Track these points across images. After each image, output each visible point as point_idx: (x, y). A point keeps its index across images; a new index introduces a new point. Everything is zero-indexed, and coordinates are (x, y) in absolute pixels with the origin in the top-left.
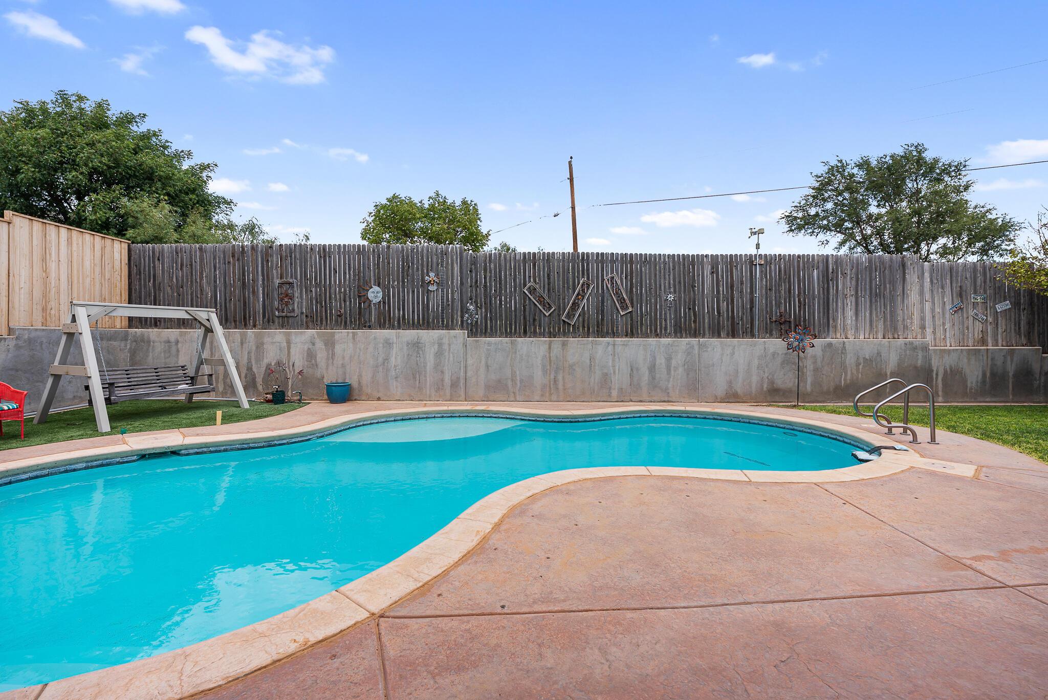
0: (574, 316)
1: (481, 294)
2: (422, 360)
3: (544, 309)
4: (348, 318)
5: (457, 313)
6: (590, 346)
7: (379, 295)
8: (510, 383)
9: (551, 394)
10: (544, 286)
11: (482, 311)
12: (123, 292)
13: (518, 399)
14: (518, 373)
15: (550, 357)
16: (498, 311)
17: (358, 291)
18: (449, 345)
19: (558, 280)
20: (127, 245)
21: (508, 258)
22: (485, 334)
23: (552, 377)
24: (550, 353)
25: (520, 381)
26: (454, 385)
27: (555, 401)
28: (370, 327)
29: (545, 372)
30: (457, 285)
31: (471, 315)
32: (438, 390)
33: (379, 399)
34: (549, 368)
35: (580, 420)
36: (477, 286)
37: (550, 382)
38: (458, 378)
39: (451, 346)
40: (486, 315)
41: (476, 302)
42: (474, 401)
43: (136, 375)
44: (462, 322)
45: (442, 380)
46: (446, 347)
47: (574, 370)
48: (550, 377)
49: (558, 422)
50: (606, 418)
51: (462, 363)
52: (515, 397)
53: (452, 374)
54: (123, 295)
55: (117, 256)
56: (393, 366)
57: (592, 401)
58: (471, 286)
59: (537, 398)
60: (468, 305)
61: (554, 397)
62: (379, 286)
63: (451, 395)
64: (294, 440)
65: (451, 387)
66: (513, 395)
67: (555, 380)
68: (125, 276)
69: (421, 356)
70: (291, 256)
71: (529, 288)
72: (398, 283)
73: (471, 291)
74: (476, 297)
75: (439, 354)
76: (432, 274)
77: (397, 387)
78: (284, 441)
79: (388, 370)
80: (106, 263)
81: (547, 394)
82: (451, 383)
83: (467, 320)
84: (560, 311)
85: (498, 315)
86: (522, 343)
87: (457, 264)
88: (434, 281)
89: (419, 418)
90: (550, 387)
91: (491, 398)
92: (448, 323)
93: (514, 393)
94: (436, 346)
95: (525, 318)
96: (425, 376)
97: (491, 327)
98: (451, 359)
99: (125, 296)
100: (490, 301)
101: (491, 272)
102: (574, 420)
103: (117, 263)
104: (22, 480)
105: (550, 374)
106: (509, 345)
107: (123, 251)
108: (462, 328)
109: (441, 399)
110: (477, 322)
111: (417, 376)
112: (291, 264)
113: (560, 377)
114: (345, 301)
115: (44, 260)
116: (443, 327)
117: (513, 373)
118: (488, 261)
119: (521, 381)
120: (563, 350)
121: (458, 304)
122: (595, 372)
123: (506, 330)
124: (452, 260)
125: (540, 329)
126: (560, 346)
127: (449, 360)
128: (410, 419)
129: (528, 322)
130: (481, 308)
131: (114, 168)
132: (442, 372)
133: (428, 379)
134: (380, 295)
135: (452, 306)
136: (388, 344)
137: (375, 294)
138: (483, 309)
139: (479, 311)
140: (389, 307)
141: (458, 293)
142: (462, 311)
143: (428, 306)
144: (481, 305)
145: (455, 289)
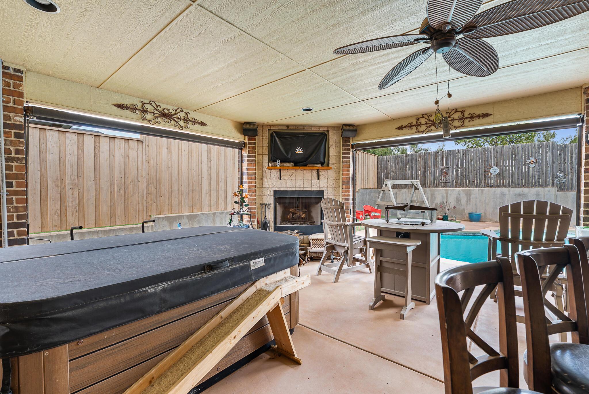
1: (568, 167)
4: (478, 183)
5: (549, 178)
17: (484, 169)
18: (544, 195)
20: (377, 157)
22: (571, 189)
28: (491, 187)
30: (550, 163)
31: (560, 179)
33: (496, 222)
36: (565, 163)
39: (546, 196)
40: (572, 178)
41: (564, 172)
44: (553, 183)
46: (541, 197)
58: (560, 163)
60: (558, 173)
62: (497, 166)
72: (509, 164)
73: (561, 166)
74: (564, 168)
76: (532, 159)
83: (557, 182)
87: (550, 151)
88: (533, 162)
92: (542, 184)
108: (553, 186)
110: (565, 182)
112: (448, 159)
114: (477, 174)
116: (539, 186)
118: (573, 149)
121: (550, 174)
124: (546, 150)
130: (568, 175)
134: (497, 171)
135: (546, 174)
136: (503, 195)
137: (494, 170)
138: (570, 176)
139: (567, 177)
140: (503, 177)
141: (550, 167)
142: (553, 177)
143: (528, 175)
144: (568, 173)
145: (548, 165)
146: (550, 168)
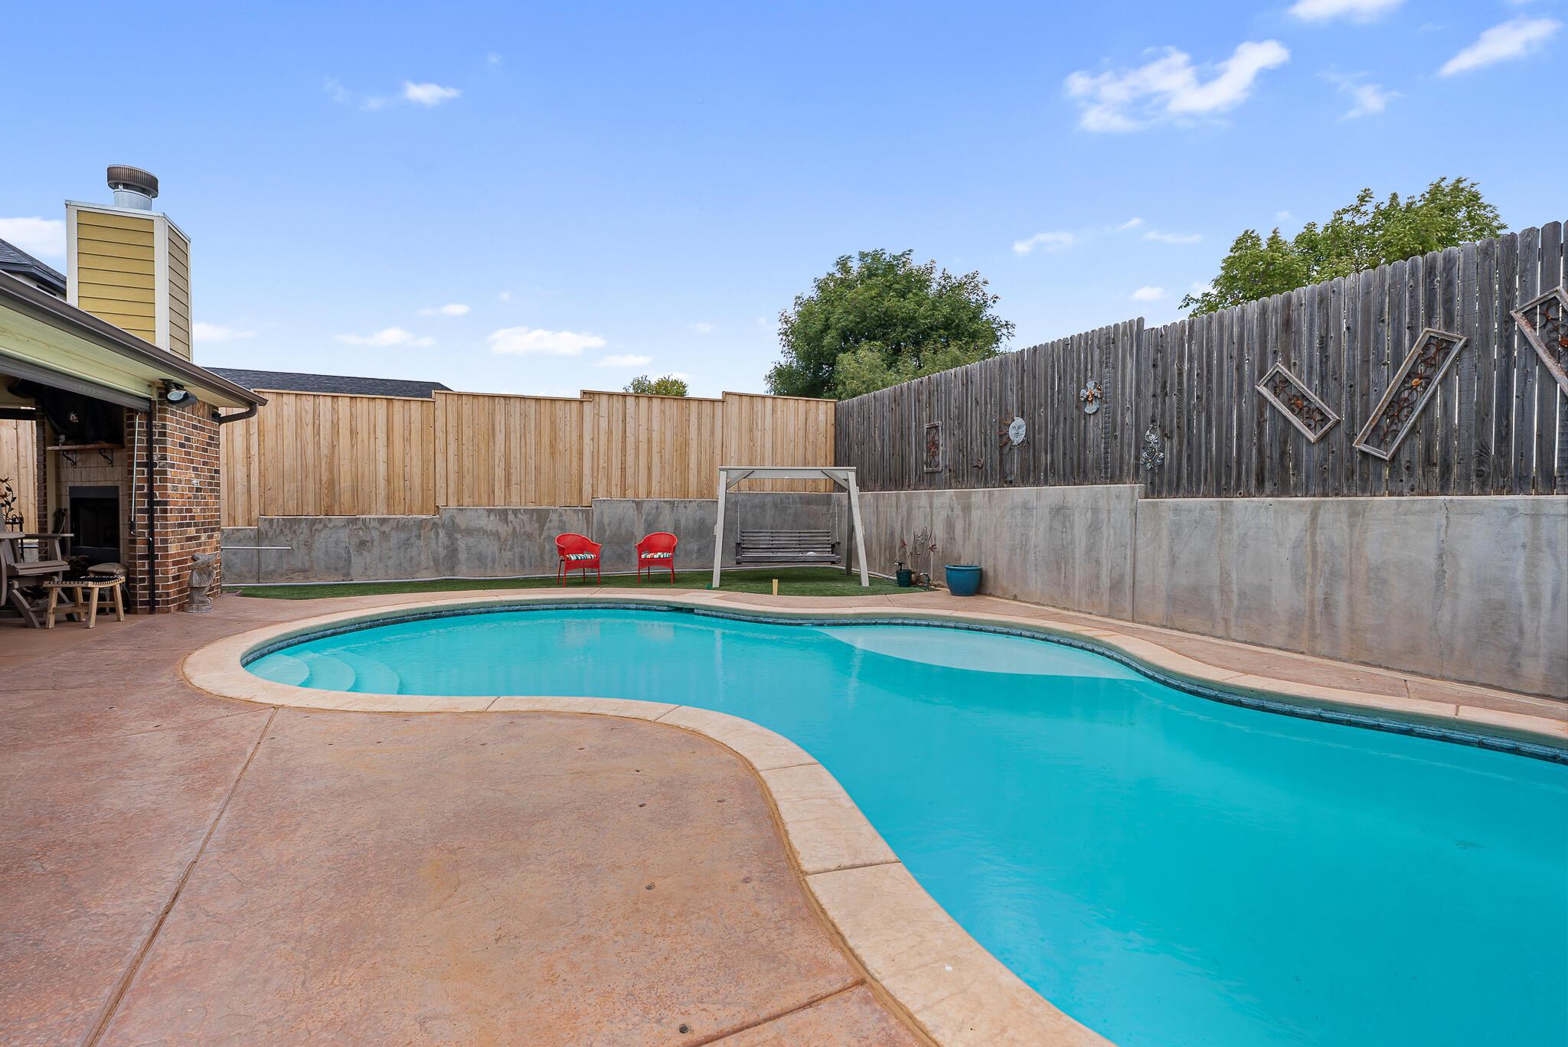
0: (1396, 433)
1: (1171, 409)
2: (1069, 538)
3: (1309, 426)
4: (989, 470)
5: (1129, 451)
6: (1440, 518)
7: (1020, 431)
8: (1216, 597)
9: (1313, 637)
10: (1311, 367)
11: (1172, 444)
12: (828, 454)
13: (1233, 635)
14: (1234, 575)
15: (1314, 544)
16: (1203, 441)
17: (1000, 427)
18: (1109, 512)
19: (1351, 348)
20: (833, 404)
21: (1226, 322)
22: (1175, 490)
23: (1319, 593)
24: (1313, 534)
25: (1239, 594)
26: (1116, 587)
27: (1324, 657)
28: (1011, 483)
29: (1299, 580)
30: (1131, 398)
31: (1152, 454)
32: (1091, 593)
33: (1015, 598)
34: (1309, 569)
35: (1244, 700)
36: (1166, 394)
37: (1312, 604)
38: (1122, 577)
39: (1112, 515)
40: (1180, 452)
41: (1163, 428)
42: (1147, 623)
43: (777, 538)
44: (1137, 467)
45: (1098, 577)
46: (1104, 516)
47: (1385, 582)
48: (1312, 593)
49: (1190, 692)
50: (1334, 715)
51: (1129, 546)
52: (1227, 628)
53: (1113, 568)
54: (828, 457)
55: (822, 417)
56: (1032, 546)
57: (1443, 678)
58: (1154, 396)
59: (1279, 640)
60: (1148, 433)
61: (1322, 646)
62: (1022, 417)
63: (1111, 606)
64: (780, 621)
65: (1110, 590)
66: (1222, 623)
67: (1328, 604)
68: (830, 437)
69: (1069, 530)
70: (937, 390)
71: (1272, 379)
72: (1046, 409)
73: (1155, 406)
74: (1163, 415)
75: (1094, 528)
76: (1090, 384)
77: (1036, 582)
78: (770, 620)
79: (1026, 552)
80: (811, 426)
81: (1305, 636)
82: (1111, 582)
83: (1145, 463)
84: (1352, 427)
85: (1203, 449)
86: (1246, 508)
87: (1131, 355)
88: (1093, 395)
89: (995, 632)
90: (1312, 618)
91: (1178, 624)
92: (1113, 472)
93: (1226, 620)
94: (1089, 514)
95: (1260, 452)
96: (1073, 567)
97: (1189, 475)
98: (1112, 538)
99: (831, 457)
100: (1189, 420)
101: (1190, 360)
102: (1226, 696)
103: (822, 426)
104: (598, 608)
105: (1313, 587)
106: (1217, 513)
107: (829, 411)
108: (1136, 477)
109: (1094, 612)
110: (1161, 466)
111: (1063, 565)
112: (938, 401)
113: (1341, 596)
114: (985, 446)
115: (751, 431)
116: (1106, 478)
117: (1225, 574)
118: (1186, 338)
119: (1242, 595)
120: (1352, 526)
121: (1130, 435)
122: (1456, 596)
123: (1218, 482)
124: (1124, 351)
125: (1296, 475)
126: (1344, 517)
127: (1108, 540)
128: (981, 630)
129: (1267, 461)
130: (1170, 438)
131: (862, 322)
132: (1098, 562)
133: (1077, 573)
134: (1023, 431)
135: (1122, 438)
136: (1026, 507)
137: (1017, 431)
138: (1175, 439)
139: (1168, 444)
140: (1034, 450)
141: (1132, 412)
142: (1137, 447)
143: (1085, 443)
144: (1171, 432)
145: (1128, 406)
146: (1132, 415)
